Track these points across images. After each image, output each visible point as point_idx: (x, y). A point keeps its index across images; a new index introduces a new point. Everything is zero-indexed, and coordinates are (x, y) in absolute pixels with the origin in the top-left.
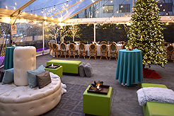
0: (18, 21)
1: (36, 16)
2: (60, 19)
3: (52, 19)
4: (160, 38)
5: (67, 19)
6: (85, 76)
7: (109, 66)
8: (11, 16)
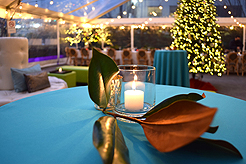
0: (17, 16)
1: (47, 10)
2: (84, 19)
3: (72, 17)
4: (216, 38)
8: (8, 8)
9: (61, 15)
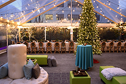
2: (18, 23)
3: (13, 23)
5: (24, 23)
6: (53, 66)
7: (64, 58)
9: (8, 21)
